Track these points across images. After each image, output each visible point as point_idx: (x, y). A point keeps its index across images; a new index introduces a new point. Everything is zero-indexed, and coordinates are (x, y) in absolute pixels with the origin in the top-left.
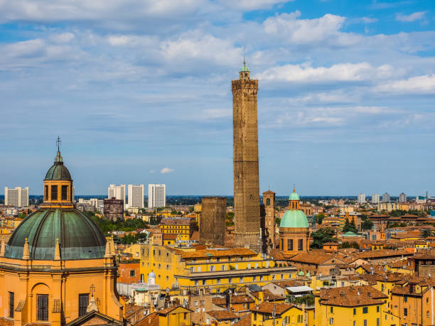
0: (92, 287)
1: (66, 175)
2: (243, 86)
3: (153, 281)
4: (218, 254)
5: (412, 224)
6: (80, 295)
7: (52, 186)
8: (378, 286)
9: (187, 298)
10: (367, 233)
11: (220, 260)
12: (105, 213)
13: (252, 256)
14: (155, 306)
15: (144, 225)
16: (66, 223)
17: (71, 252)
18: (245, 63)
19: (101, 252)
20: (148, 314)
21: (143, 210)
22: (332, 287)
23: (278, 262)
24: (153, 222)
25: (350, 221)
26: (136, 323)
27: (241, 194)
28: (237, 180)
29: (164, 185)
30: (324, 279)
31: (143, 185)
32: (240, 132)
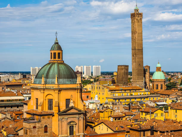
0: (72, 96)
1: (60, 48)
3: (97, 99)
4: (125, 89)
6: (66, 99)
7: (54, 53)
9: (112, 106)
11: (126, 91)
14: (98, 109)
16: (60, 68)
17: (62, 81)
18: (136, 5)
19: (75, 81)
20: (95, 112)
21: (91, 77)
24: (95, 81)
26: (90, 116)
27: (135, 64)
28: (133, 58)
29: (100, 66)
30: (173, 99)
31: (90, 66)
32: (134, 36)
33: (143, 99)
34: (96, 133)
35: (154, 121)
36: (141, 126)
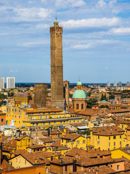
2: (55, 29)
3: (13, 124)
4: (44, 111)
8: (120, 126)
9: (30, 132)
10: (112, 101)
11: (45, 114)
13: (60, 112)
14: (14, 136)
15: (5, 97)
18: (56, 19)
20: (11, 140)
21: (4, 90)
22: (98, 126)
23: (73, 115)
24: (9, 95)
25: (104, 95)
26: (5, 144)
27: (54, 82)
28: (52, 75)
29: (14, 78)
30: (95, 122)
31: (4, 78)
32: (54, 52)
33: (63, 122)
34: (13, 167)
35: (77, 154)
36: (63, 160)
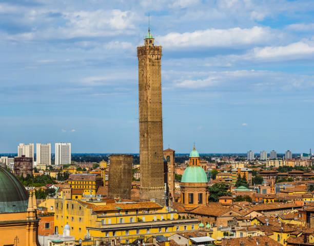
0: (16, 239)
2: (148, 52)
3: (68, 233)
4: (126, 207)
5: (298, 179)
8: (275, 237)
10: (258, 188)
11: (129, 213)
12: (16, 169)
13: (157, 209)
15: (52, 181)
18: (149, 31)
19: (24, 206)
21: (51, 167)
22: (231, 237)
23: (182, 215)
24: (60, 178)
25: (242, 176)
27: (146, 152)
28: (142, 139)
29: (70, 144)
30: (225, 230)
31: (50, 144)
32: (145, 94)
33: (165, 228)
